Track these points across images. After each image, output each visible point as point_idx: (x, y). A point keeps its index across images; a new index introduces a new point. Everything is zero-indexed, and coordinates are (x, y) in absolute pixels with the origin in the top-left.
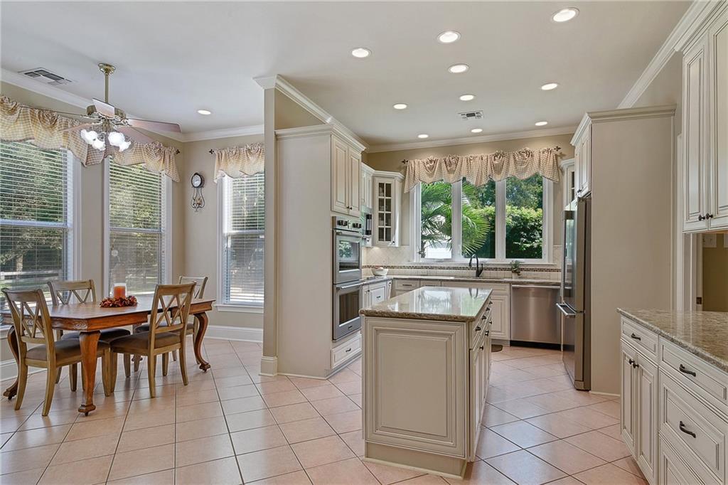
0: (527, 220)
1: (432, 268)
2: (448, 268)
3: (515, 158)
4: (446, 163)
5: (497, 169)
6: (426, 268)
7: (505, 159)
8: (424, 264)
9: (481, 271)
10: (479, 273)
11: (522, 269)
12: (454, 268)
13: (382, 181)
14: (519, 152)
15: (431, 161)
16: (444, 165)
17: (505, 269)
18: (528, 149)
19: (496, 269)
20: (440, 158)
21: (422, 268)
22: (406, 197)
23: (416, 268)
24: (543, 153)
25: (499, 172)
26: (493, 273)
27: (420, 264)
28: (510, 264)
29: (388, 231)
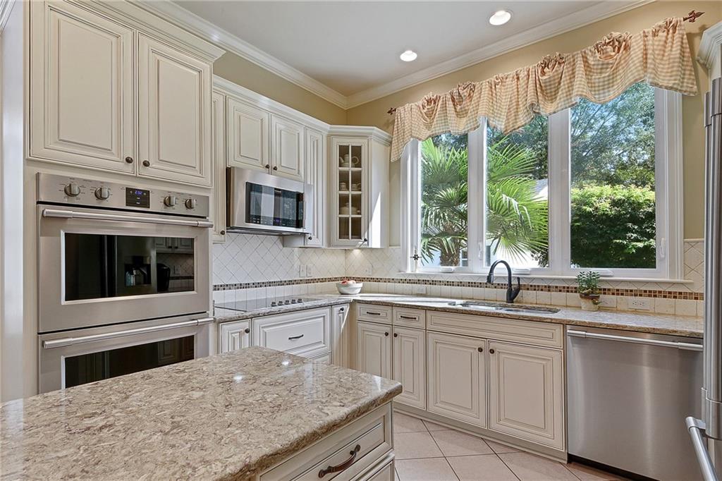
0: (639, 204)
1: (434, 283)
2: (460, 284)
3: (586, 61)
4: (453, 101)
5: (548, 91)
6: (425, 282)
7: (565, 68)
8: (421, 275)
9: (518, 290)
10: (512, 295)
11: (605, 291)
12: (470, 284)
13: (345, 142)
14: (597, 47)
15: (429, 102)
16: (450, 104)
17: (568, 290)
18: (616, 34)
19: (549, 288)
20: (444, 93)
21: (418, 282)
22: (395, 169)
23: (410, 282)
24: (655, 34)
25: (552, 97)
26: (543, 297)
27: (416, 275)
28: (578, 280)
29: (357, 223)
